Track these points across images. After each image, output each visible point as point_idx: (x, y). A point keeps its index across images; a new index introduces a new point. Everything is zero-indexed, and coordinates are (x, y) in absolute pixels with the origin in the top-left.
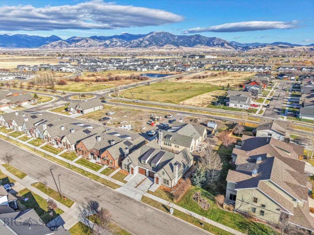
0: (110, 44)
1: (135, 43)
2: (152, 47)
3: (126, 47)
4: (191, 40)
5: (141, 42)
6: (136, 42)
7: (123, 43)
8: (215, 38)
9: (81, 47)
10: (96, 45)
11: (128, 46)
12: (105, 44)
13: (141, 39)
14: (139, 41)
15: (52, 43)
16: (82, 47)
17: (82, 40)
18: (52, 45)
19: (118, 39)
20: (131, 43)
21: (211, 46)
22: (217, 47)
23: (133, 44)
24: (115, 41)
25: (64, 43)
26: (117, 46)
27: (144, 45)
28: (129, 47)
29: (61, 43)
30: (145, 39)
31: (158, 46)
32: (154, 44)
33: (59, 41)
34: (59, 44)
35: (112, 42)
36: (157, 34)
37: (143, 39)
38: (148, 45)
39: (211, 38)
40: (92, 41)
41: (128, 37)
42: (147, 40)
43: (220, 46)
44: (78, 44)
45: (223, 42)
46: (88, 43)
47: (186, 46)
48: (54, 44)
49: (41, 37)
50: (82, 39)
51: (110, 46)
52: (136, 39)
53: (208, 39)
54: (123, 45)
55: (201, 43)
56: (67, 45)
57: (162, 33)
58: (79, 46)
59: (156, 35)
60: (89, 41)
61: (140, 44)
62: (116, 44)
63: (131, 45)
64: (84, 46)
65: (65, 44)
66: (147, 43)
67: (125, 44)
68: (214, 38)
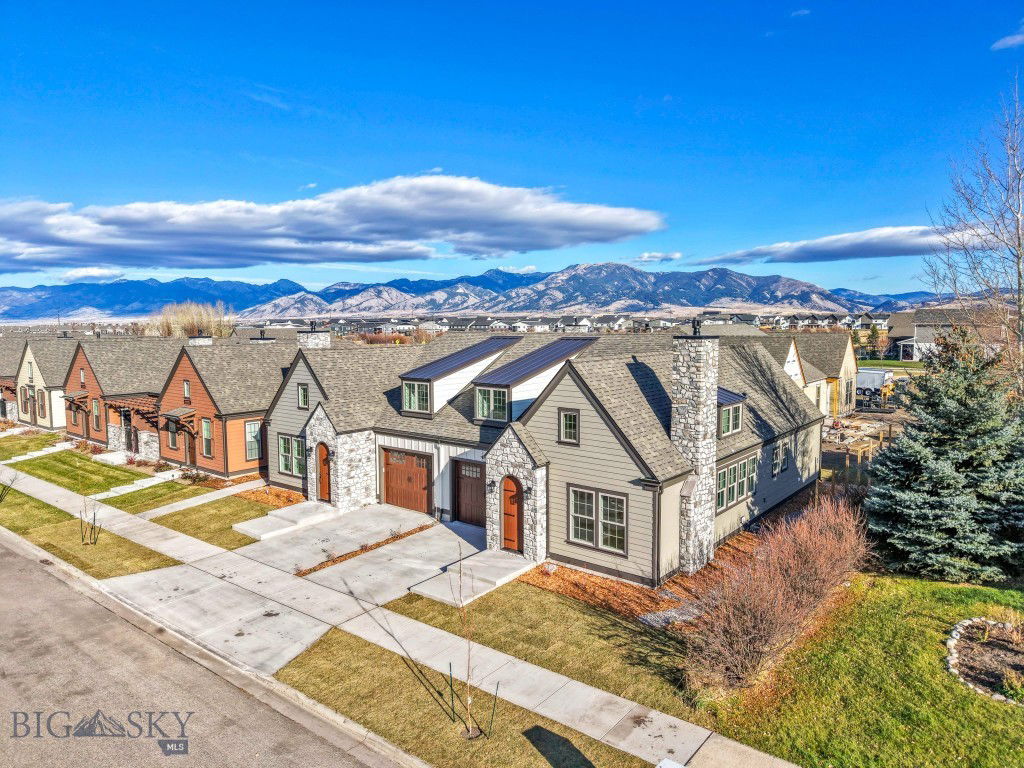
0: (445, 301)
1: (522, 298)
3: (496, 309)
4: (699, 288)
5: (541, 294)
6: (525, 295)
7: (487, 298)
8: (779, 277)
9: (360, 310)
10: (403, 303)
11: (500, 306)
12: (433, 302)
13: (541, 287)
14: (534, 291)
15: (277, 301)
16: (364, 309)
17: (363, 290)
18: (276, 306)
19: (471, 287)
20: (509, 298)
21: (765, 303)
22: (787, 305)
23: (515, 300)
24: (461, 294)
25: (312, 300)
26: (467, 308)
27: (550, 303)
28: (502, 309)
29: (302, 301)
30: (553, 285)
31: (593, 306)
32: (580, 299)
33: (296, 296)
34: (296, 302)
35: (452, 295)
36: (591, 269)
37: (546, 284)
38: (561, 302)
39: (766, 278)
40: (394, 292)
41: (500, 282)
42: (559, 289)
43: (795, 302)
44: (350, 301)
45: (805, 288)
46: (380, 301)
47: (683, 305)
48: (282, 304)
49: (249, 286)
50: (365, 288)
51: (447, 306)
52: (527, 284)
53: (754, 283)
54: (486, 305)
55: (731, 294)
56: (320, 305)
57: (607, 266)
58: (354, 309)
59: (585, 274)
60: (385, 295)
61: (537, 300)
62: (465, 301)
63: (510, 304)
64: (370, 308)
65: (315, 302)
66: (559, 296)
67: (491, 300)
68: (776, 279)
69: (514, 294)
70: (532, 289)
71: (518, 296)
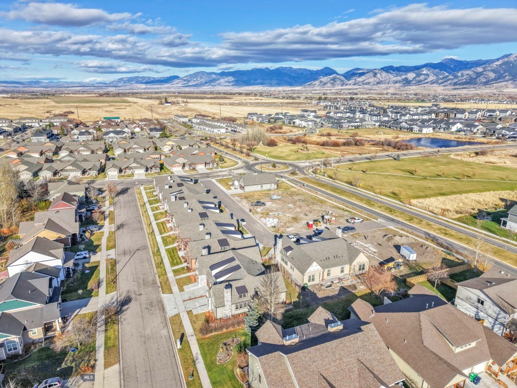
0: (414, 79)
1: (465, 77)
2: (500, 84)
3: (446, 83)
5: (479, 74)
6: (467, 75)
7: (441, 77)
9: (364, 84)
10: (388, 80)
11: (449, 82)
12: (406, 79)
13: (480, 69)
14: (475, 72)
15: (322, 79)
16: (366, 84)
17: (367, 73)
18: (321, 82)
19: (432, 70)
20: (456, 77)
23: (459, 78)
24: (424, 74)
25: (339, 78)
26: (427, 83)
27: (484, 80)
28: (450, 84)
29: (334, 79)
30: (489, 68)
31: (516, 82)
32: (507, 78)
33: (331, 76)
34: (331, 80)
35: (419, 75)
37: (484, 68)
38: (492, 80)
40: (384, 74)
41: (452, 66)
42: (493, 71)
44: (360, 79)
46: (375, 79)
48: (324, 81)
49: (309, 71)
50: (369, 71)
51: (414, 82)
52: (470, 68)
54: (440, 81)
56: (343, 81)
58: (361, 83)
60: (379, 76)
61: (476, 78)
62: (426, 79)
63: (455, 80)
64: (369, 83)
65: (341, 80)
66: (492, 75)
67: (443, 78)
69: (459, 74)
70: (473, 71)
71: (462, 75)
